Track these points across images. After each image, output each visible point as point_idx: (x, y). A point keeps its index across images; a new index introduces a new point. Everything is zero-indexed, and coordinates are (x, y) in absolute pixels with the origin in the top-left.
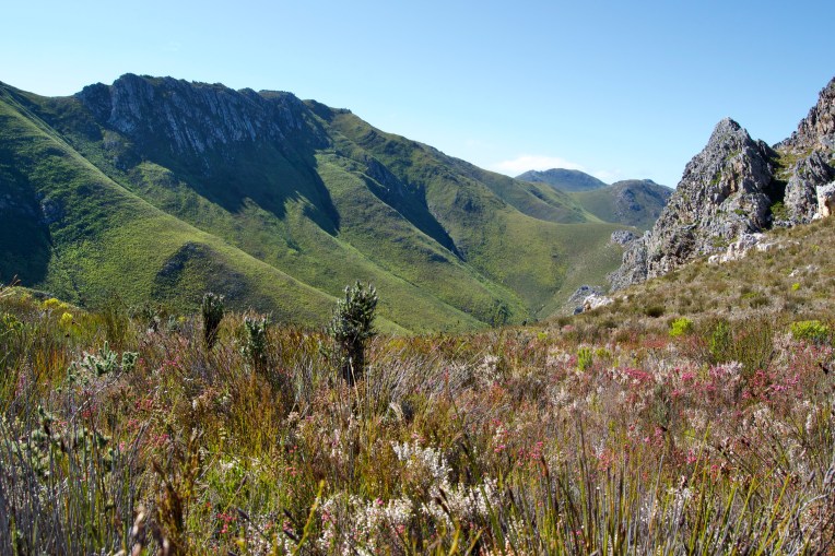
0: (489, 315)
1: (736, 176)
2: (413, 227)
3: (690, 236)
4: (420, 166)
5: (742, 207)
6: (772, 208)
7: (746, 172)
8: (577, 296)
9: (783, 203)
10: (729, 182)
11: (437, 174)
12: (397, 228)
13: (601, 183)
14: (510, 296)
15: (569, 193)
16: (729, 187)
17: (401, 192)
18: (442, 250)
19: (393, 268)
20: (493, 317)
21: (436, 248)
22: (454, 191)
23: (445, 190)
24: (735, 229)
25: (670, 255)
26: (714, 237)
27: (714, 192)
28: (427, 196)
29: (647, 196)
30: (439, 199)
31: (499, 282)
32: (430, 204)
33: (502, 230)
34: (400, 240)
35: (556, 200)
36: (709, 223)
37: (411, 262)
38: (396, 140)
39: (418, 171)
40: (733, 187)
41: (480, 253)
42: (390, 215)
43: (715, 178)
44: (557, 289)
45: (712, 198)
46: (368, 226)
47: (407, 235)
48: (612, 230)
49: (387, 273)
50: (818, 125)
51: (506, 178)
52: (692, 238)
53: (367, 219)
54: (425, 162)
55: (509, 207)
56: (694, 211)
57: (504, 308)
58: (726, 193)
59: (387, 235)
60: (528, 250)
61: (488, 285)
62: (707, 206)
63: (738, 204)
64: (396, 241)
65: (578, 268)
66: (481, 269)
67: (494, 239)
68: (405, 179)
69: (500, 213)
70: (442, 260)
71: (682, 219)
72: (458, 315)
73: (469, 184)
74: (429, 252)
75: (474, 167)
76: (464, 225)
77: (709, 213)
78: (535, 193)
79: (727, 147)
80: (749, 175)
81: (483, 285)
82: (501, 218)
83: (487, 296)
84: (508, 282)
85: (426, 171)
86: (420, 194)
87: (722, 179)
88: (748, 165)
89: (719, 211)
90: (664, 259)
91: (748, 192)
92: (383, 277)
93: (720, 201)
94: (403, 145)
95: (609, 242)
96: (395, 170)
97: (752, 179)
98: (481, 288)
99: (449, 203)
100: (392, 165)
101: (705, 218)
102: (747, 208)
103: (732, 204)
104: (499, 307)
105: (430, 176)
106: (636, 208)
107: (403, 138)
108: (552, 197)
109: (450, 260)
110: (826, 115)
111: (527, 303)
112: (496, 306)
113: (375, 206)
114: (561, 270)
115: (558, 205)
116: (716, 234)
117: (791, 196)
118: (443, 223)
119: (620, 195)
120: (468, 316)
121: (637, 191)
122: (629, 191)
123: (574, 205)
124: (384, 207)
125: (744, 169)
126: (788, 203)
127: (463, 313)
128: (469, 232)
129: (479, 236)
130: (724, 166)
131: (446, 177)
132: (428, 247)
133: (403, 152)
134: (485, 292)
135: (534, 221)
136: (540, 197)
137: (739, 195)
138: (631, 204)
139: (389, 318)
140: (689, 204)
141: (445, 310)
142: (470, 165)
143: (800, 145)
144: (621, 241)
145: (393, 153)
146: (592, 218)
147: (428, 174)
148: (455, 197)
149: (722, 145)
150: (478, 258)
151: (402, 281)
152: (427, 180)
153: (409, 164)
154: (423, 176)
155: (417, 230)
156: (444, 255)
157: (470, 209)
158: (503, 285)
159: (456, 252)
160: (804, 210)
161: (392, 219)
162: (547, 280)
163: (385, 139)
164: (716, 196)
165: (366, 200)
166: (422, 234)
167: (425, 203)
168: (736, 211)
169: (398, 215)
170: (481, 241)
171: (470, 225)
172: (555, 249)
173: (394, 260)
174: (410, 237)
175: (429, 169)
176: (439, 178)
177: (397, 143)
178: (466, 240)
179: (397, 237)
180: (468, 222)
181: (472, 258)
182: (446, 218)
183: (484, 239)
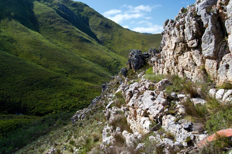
2: (75, 28)
4: (87, 12)
11: (94, 15)
12: (66, 27)
18: (89, 38)
21: (86, 36)
22: (100, 20)
23: (97, 19)
28: (89, 21)
30: (93, 22)
31: (118, 54)
32: (90, 25)
33: (120, 35)
34: (67, 32)
37: (71, 41)
39: (86, 13)
41: (110, 43)
42: (64, 22)
46: (51, 26)
47: (71, 30)
53: (51, 23)
54: (89, 11)
57: (117, 62)
59: (60, 30)
61: (111, 54)
64: (65, 32)
67: (117, 38)
68: (80, 15)
70: (88, 41)
74: (81, 37)
76: (104, 32)
81: (109, 53)
83: (109, 57)
84: (122, 54)
86: (86, 20)
96: (75, 12)
99: (97, 24)
100: (74, 10)
104: (115, 62)
105: (91, 15)
107: (81, 3)
109: (93, 42)
113: (57, 19)
124: (62, 19)
128: (105, 35)
129: (110, 36)
131: (98, 16)
132: (81, 35)
133: (80, 6)
145: (75, 6)
147: (90, 14)
148: (100, 22)
150: (108, 44)
152: (89, 17)
153: (83, 11)
154: (88, 15)
156: (90, 40)
157: (107, 26)
158: (120, 55)
159: (97, 40)
161: (65, 24)
163: (72, 2)
165: (53, 16)
166: (80, 31)
167: (88, 25)
170: (111, 38)
171: (106, 32)
172: (143, 41)
173: (61, 40)
174: (72, 31)
175: (91, 13)
176: (95, 16)
177: (78, 4)
178: (104, 37)
179: (65, 31)
180: (106, 31)
181: (106, 44)
182: (96, 30)
183: (112, 37)
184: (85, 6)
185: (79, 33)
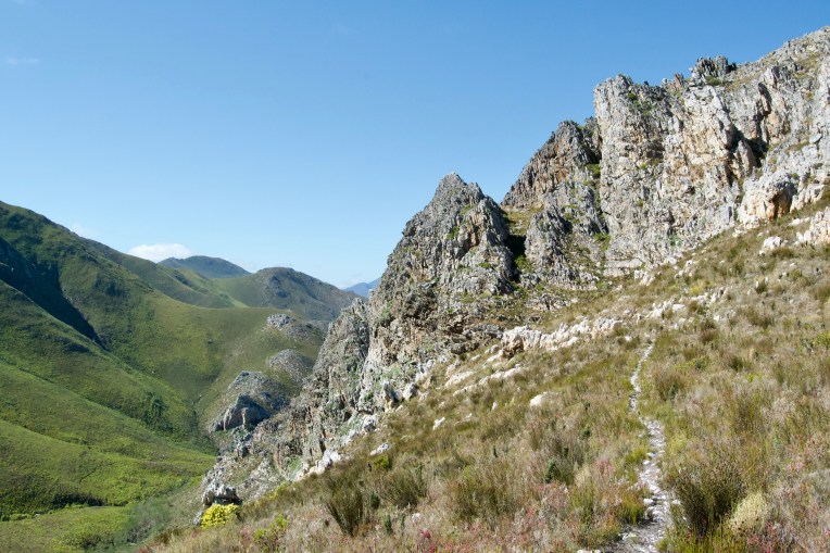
0: (141, 411)
1: (476, 229)
2: (44, 313)
3: (430, 294)
4: (52, 244)
5: (486, 261)
6: (517, 262)
7: (488, 224)
8: (238, 384)
9: (525, 256)
10: (470, 235)
11: (73, 253)
12: (24, 314)
13: (244, 271)
14: (164, 388)
15: (213, 279)
16: (469, 240)
17: (28, 272)
18: (81, 338)
19: (19, 361)
20: (146, 412)
21: (74, 336)
22: (94, 273)
23: (84, 271)
24: (482, 283)
25: (406, 316)
26: (459, 294)
27: (454, 245)
28: (61, 278)
29: (292, 282)
30: (74, 282)
31: (149, 373)
32: (64, 287)
33: (150, 316)
34: (28, 328)
35: (202, 286)
36: (450, 280)
37: (43, 353)
38: (22, 213)
39: (49, 249)
40: (473, 241)
41: (125, 342)
42: (15, 298)
43: (452, 231)
44: (215, 377)
45: (452, 253)
47: (36, 322)
48: (268, 314)
49: (12, 367)
50: (536, 184)
51: (148, 262)
52: (433, 296)
54: (59, 240)
55: (157, 292)
56: (431, 267)
57: (157, 401)
58: (466, 247)
59: (11, 323)
60: (180, 336)
61: (137, 376)
62: (447, 262)
63: (482, 258)
64: (23, 329)
65: (236, 354)
66: (128, 359)
67: (141, 325)
68: (34, 259)
69: (147, 298)
70: (82, 350)
71: (415, 278)
72: (105, 412)
73: (111, 266)
74: (66, 341)
75: (112, 250)
76: (107, 310)
77: (450, 269)
78: (180, 279)
79: (459, 201)
80: (490, 227)
81: (131, 377)
82: (149, 302)
83: (137, 388)
84: (160, 372)
85: (60, 249)
86: (52, 275)
87: (461, 232)
88: (488, 218)
89: (461, 267)
90: (395, 323)
91: (493, 246)
92: (6, 373)
93: (461, 255)
94: (30, 220)
95: (266, 326)
96: (20, 246)
97: (494, 231)
98: (131, 381)
99: (88, 286)
100: (17, 241)
101: (444, 275)
102: (494, 260)
103: (474, 258)
104: (152, 401)
105: (64, 256)
106: (283, 295)
107: (30, 212)
108: (198, 284)
109: (92, 350)
110: (545, 174)
111: (183, 394)
112: (149, 399)
114: (218, 357)
115: (205, 291)
116: (461, 290)
117: (532, 249)
118: (81, 309)
119: (267, 282)
120: (117, 414)
121: (282, 278)
122: (275, 278)
123: (221, 292)
124: (7, 289)
125: (485, 221)
126: (530, 256)
127: (110, 410)
128: (112, 319)
129: (124, 323)
130: (461, 219)
131: (84, 258)
132: (62, 334)
133: (30, 227)
134: (135, 384)
135: (184, 306)
136: (185, 283)
137: (482, 247)
138: (277, 290)
139: (16, 422)
140: (423, 260)
141: (90, 408)
142: (107, 248)
143: (519, 204)
144: (278, 325)
145: (17, 227)
146: (239, 305)
147: (62, 253)
148: (95, 280)
149: (453, 199)
150: (123, 347)
151: (32, 377)
152: (60, 259)
153: (39, 241)
154: (56, 256)
155: (49, 316)
156: (85, 345)
157: (113, 292)
158: (154, 376)
159: (98, 341)
160: (551, 262)
161: (18, 302)
162: (204, 367)
163: (7, 212)
164: (456, 250)
166: (56, 320)
167: (58, 286)
168: (482, 265)
169: (23, 299)
170: (127, 328)
171: (113, 310)
172: (209, 335)
173: (20, 352)
174: (41, 325)
175: (63, 248)
176: (76, 258)
177: (23, 218)
178: (109, 327)
179: (24, 325)
180: (111, 307)
181: (117, 347)
182: (85, 303)
183: (129, 326)
184: (43, 224)
185: (57, 326)
